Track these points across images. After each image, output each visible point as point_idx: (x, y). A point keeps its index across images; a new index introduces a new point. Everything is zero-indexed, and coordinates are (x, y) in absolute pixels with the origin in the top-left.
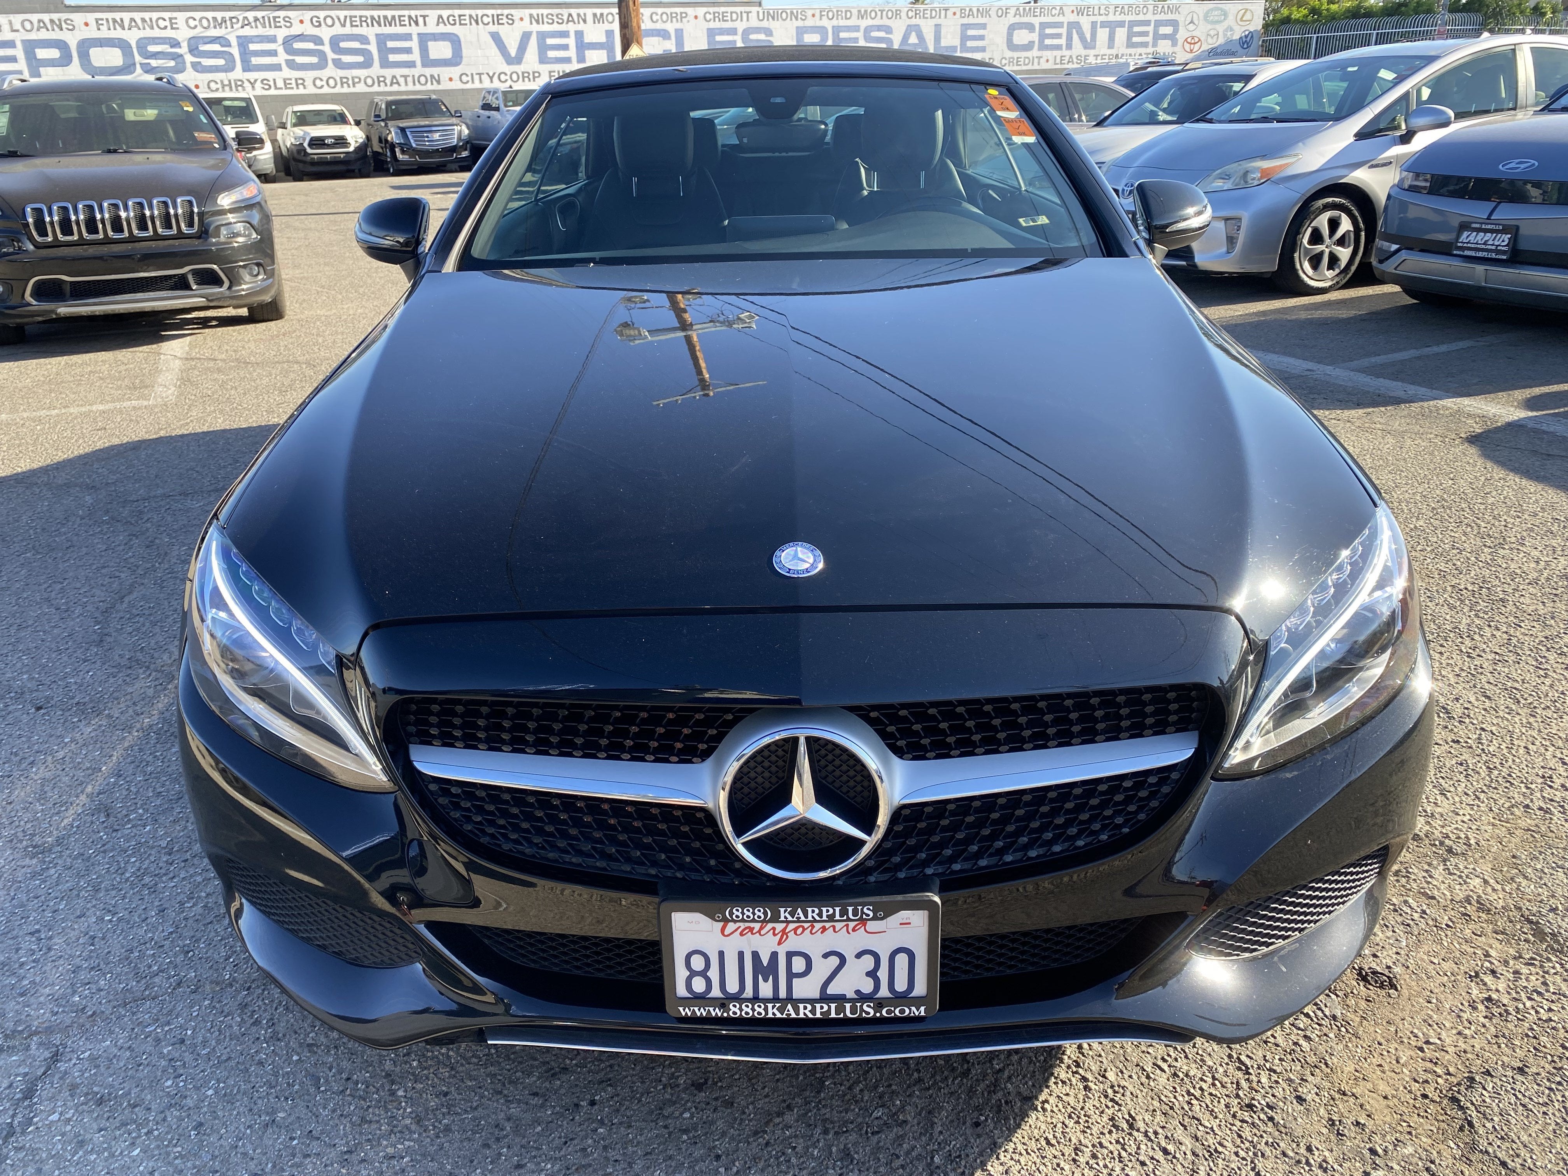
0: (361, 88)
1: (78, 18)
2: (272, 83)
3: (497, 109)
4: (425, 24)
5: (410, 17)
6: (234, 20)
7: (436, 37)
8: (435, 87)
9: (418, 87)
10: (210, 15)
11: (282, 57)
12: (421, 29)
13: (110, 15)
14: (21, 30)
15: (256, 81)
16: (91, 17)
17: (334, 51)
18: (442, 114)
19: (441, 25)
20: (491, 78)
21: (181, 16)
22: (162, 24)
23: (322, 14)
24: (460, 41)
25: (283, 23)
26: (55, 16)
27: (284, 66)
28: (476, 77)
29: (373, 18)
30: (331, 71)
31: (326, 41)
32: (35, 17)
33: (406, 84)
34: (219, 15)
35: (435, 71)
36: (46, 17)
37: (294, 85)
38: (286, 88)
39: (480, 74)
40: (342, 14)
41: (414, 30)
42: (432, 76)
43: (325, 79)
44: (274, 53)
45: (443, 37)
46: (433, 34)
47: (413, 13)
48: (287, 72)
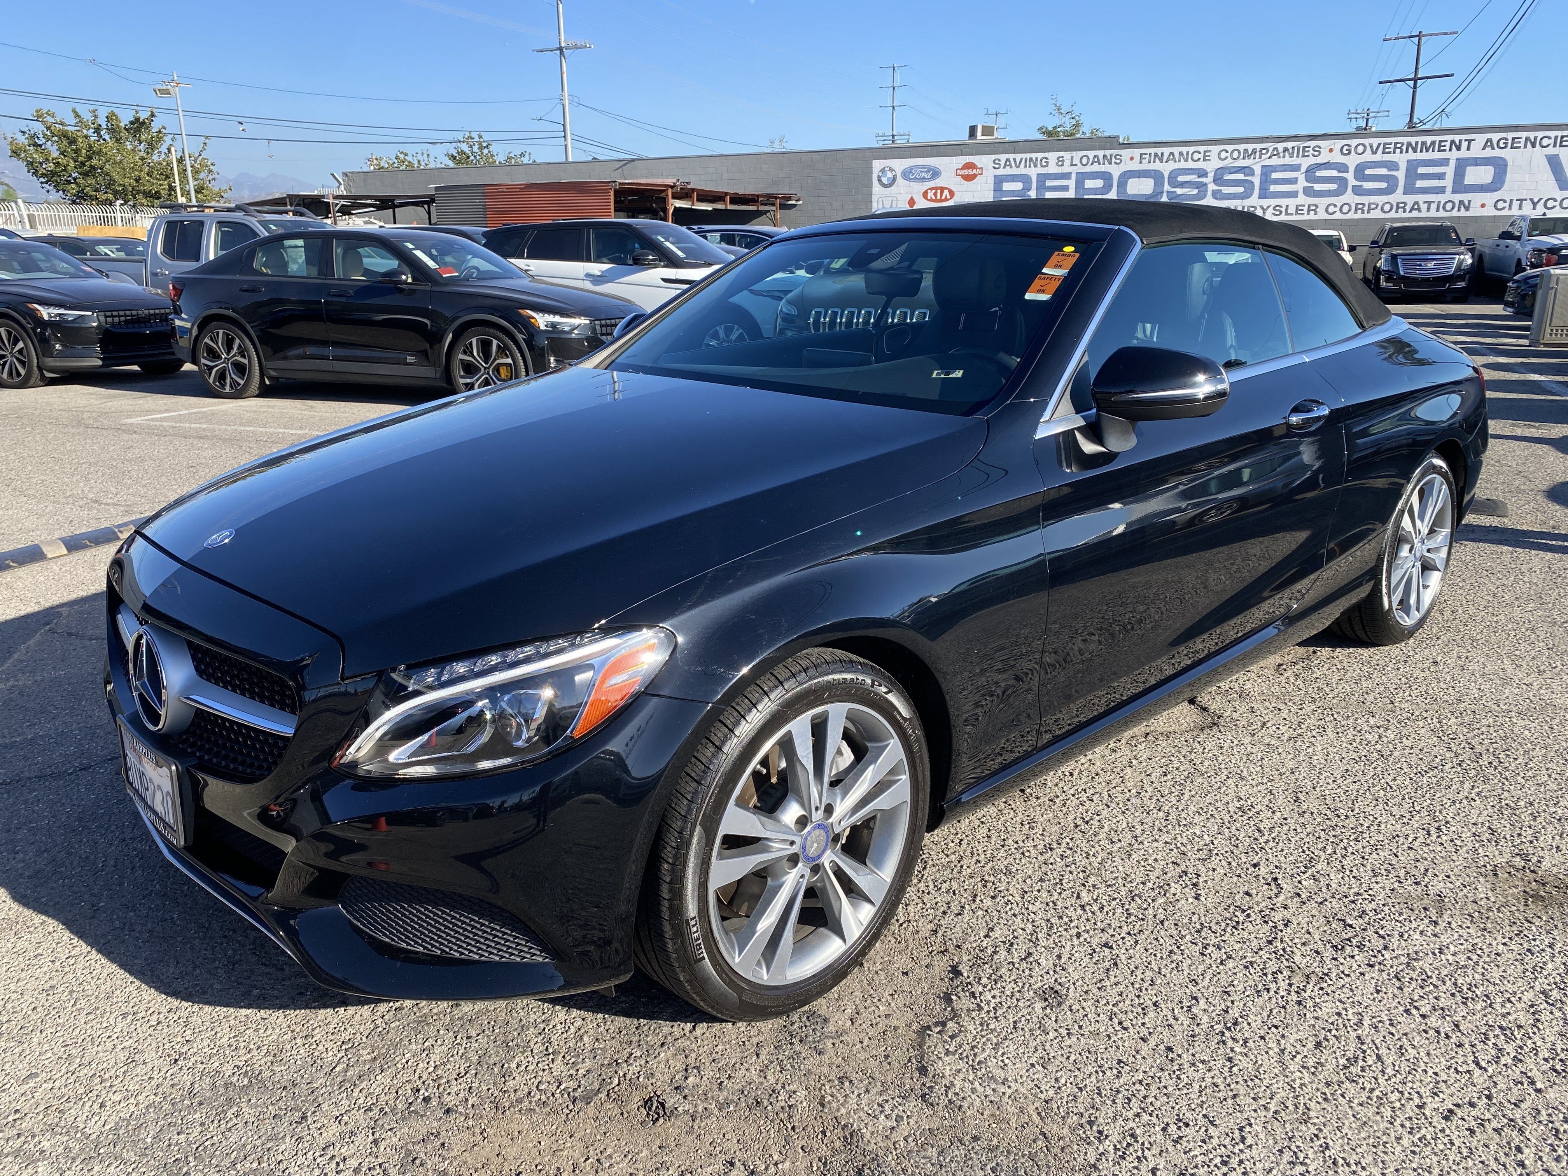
0: (1376, 214)
1: (1126, 153)
2: (1283, 210)
3: (1518, 238)
4: (1468, 149)
5: (1453, 142)
6: (1264, 151)
7: (1476, 162)
8: (1463, 213)
9: (1442, 214)
10: (1241, 147)
11: (1302, 183)
12: (1463, 153)
13: (1152, 151)
14: (1079, 164)
15: (1269, 207)
16: (1136, 152)
17: (1356, 179)
18: (1450, 242)
19: (1488, 149)
20: (1535, 204)
21: (1215, 149)
22: (1196, 156)
23: (1354, 142)
24: (1506, 165)
25: (1311, 152)
26: (1108, 153)
27: (1301, 194)
28: (1516, 204)
29: (1409, 144)
30: (1349, 197)
31: (1352, 169)
32: (1091, 154)
33: (1428, 210)
34: (1250, 147)
35: (1465, 197)
36: (1100, 153)
37: (1305, 212)
38: (1297, 214)
39: (1521, 200)
40: (1375, 142)
41: (1454, 155)
42: (1461, 203)
43: (1339, 205)
44: (1294, 181)
45: (1486, 161)
46: (1476, 159)
47: (1457, 138)
48: (1302, 199)
